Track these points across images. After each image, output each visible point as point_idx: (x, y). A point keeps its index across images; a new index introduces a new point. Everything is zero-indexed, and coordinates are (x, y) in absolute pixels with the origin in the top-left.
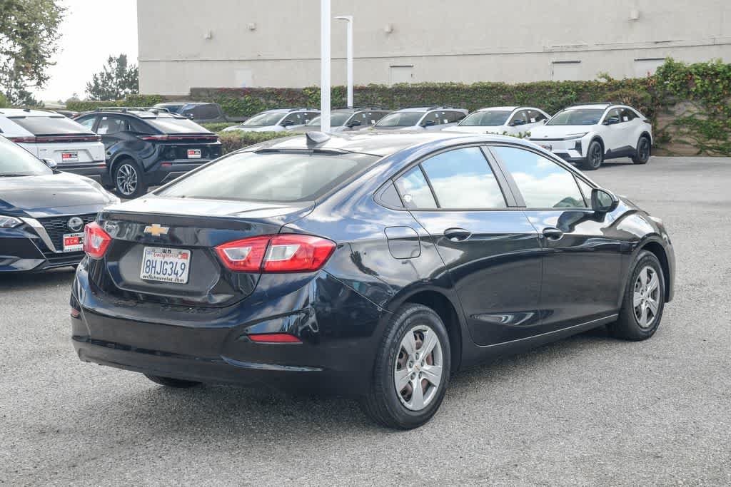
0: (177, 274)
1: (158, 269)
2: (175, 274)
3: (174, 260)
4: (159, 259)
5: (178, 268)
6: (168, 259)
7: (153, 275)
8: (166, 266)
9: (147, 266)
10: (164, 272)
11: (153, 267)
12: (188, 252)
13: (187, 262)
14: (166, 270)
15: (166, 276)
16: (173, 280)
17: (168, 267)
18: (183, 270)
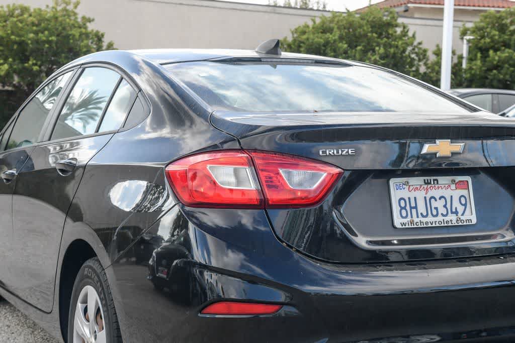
0: (456, 213)
1: (422, 209)
2: (452, 213)
3: (447, 193)
4: (420, 195)
5: (456, 204)
6: (436, 193)
7: (416, 220)
8: (434, 204)
9: (402, 208)
10: (435, 212)
11: (411, 208)
12: (468, 179)
13: (469, 193)
14: (436, 208)
15: (440, 218)
17: (439, 204)
18: (465, 205)
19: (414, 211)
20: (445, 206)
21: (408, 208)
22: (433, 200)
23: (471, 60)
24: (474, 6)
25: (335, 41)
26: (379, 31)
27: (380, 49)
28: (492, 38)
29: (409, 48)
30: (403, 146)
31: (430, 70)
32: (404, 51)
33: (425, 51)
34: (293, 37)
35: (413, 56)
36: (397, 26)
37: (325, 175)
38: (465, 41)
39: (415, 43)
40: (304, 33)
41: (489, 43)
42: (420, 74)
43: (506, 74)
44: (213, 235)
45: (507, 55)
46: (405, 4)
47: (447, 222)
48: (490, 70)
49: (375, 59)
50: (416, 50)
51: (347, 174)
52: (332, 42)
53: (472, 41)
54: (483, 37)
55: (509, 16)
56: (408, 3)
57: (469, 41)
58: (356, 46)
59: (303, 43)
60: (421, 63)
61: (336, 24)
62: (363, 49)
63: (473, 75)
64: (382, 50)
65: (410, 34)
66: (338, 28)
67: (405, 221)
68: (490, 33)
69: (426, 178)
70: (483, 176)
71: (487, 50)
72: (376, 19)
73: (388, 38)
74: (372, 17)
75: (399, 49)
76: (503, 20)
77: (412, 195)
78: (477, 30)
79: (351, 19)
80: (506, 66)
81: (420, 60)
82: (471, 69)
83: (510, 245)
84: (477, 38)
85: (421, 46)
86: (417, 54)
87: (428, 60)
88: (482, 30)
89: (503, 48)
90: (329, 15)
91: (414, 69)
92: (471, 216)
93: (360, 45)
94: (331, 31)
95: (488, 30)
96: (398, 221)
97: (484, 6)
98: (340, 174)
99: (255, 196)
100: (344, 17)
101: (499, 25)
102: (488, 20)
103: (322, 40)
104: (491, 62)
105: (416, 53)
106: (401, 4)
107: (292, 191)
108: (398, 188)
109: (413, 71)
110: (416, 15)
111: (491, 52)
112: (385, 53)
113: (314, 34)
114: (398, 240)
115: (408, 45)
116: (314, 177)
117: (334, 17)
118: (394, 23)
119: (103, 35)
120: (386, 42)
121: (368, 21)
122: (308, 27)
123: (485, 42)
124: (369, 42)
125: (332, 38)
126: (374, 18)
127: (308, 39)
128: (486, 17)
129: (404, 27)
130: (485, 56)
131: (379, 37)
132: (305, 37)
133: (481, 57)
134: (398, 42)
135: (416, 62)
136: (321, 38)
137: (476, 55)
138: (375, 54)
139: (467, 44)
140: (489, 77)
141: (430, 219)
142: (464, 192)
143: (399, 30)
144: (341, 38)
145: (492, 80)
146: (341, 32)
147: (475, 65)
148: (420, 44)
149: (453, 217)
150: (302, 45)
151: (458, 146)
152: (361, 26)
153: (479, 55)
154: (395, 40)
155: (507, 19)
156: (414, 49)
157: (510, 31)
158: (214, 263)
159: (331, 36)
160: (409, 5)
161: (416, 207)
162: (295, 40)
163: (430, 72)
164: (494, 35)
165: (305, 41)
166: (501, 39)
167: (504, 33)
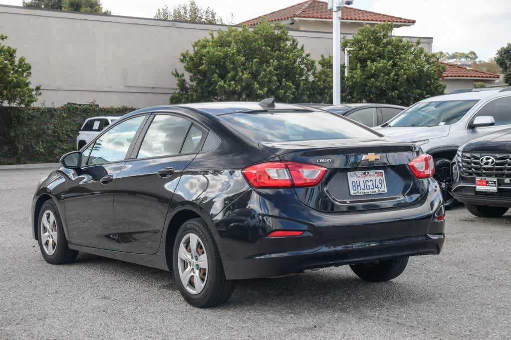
0: (378, 187)
1: (362, 186)
2: (376, 187)
3: (373, 178)
4: (361, 180)
5: (377, 183)
7: (360, 191)
8: (368, 184)
9: (353, 186)
10: (368, 188)
11: (357, 186)
12: (382, 171)
14: (369, 186)
15: (371, 190)
16: (377, 192)
17: (370, 184)
18: (381, 184)
19: (359, 187)
20: (373, 184)
21: (356, 186)
22: (367, 182)
23: (352, 69)
24: (351, 19)
25: (233, 54)
26: (272, 44)
27: (274, 61)
28: (369, 50)
29: (299, 60)
30: (347, 157)
31: (317, 79)
32: (295, 63)
33: (313, 62)
34: (194, 50)
35: (303, 66)
36: (287, 40)
37: (320, 171)
38: (346, 52)
39: (304, 55)
40: (205, 46)
41: (366, 54)
42: (309, 82)
43: (382, 81)
44: (269, 200)
45: (382, 65)
46: (291, 17)
47: (374, 192)
48: (369, 78)
49: (270, 70)
50: (305, 61)
51: (329, 171)
52: (231, 55)
53: (352, 52)
54: (361, 49)
55: (381, 30)
56: (294, 17)
57: (349, 52)
58: (252, 58)
59: (205, 56)
60: (309, 73)
61: (234, 38)
62: (259, 61)
63: (355, 83)
64: (276, 62)
65: (299, 47)
66: (235, 42)
67: (355, 192)
68: (367, 45)
69: (364, 171)
70: (389, 170)
71: (365, 60)
72: (269, 33)
73: (280, 50)
74: (265, 32)
75: (291, 61)
76: (377, 33)
77: (358, 179)
78: (356, 42)
79: (246, 34)
80: (382, 74)
81: (308, 70)
82: (352, 77)
83: (403, 202)
84: (356, 50)
85: (308, 58)
86: (306, 65)
87: (315, 70)
88: (360, 42)
89: (379, 59)
90: (226, 29)
91: (303, 78)
92: (384, 189)
93: (255, 58)
94: (229, 44)
95: (365, 42)
96: (352, 193)
97: (360, 20)
98: (326, 171)
99: (289, 183)
100: (240, 32)
101: (374, 38)
102: (364, 34)
103: (221, 53)
104: (370, 71)
105: (304, 64)
106: (288, 18)
107: (305, 180)
108: (352, 176)
109: (303, 80)
110: (302, 28)
111: (369, 62)
112: (279, 65)
113: (213, 47)
114: (349, 201)
115: (297, 56)
116: (314, 173)
117: (231, 32)
118: (285, 37)
119: (14, 51)
120: (278, 54)
121: (261, 35)
122: (208, 41)
123: (363, 54)
124: (264, 54)
125: (230, 51)
126: (267, 33)
127: (208, 52)
128: (363, 31)
129: (294, 41)
130: (364, 66)
131: (272, 50)
132: (205, 50)
133: (361, 67)
134: (289, 54)
135: (305, 72)
136: (220, 51)
137: (356, 66)
138: (270, 66)
139: (348, 55)
140: (368, 84)
141: (366, 191)
142: (381, 178)
143: (289, 43)
144: (239, 52)
145: (371, 88)
146: (237, 45)
147: (356, 74)
148: (308, 55)
149: (376, 190)
150: (203, 57)
151: (378, 156)
152: (255, 41)
153: (359, 65)
154: (286, 53)
155: (380, 32)
156: (303, 60)
157: (384, 43)
158: (270, 214)
159: (229, 50)
160: (295, 18)
161: (360, 185)
162: (196, 53)
163: (317, 81)
164: (371, 47)
165: (206, 54)
166: (376, 51)
167: (378, 45)
